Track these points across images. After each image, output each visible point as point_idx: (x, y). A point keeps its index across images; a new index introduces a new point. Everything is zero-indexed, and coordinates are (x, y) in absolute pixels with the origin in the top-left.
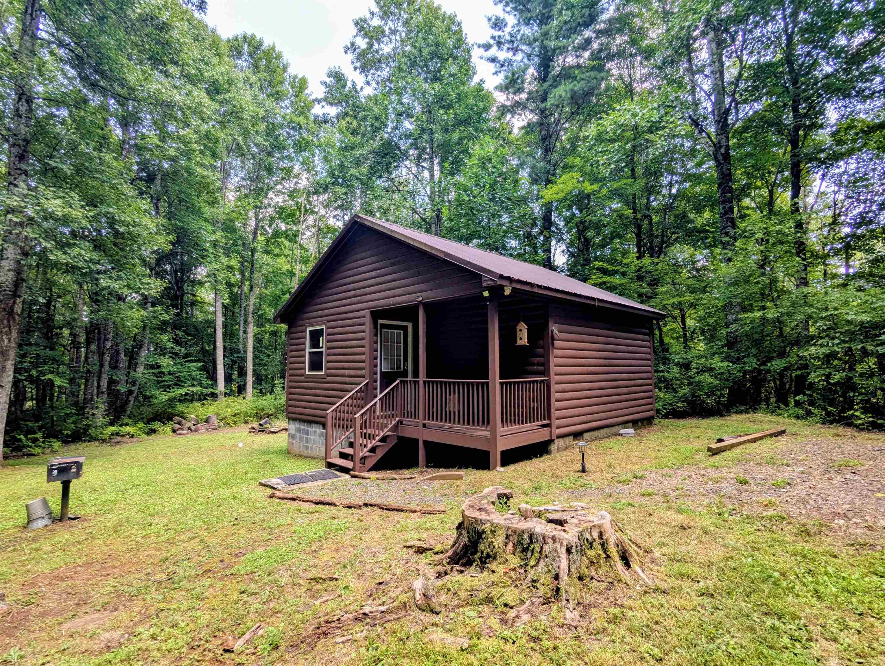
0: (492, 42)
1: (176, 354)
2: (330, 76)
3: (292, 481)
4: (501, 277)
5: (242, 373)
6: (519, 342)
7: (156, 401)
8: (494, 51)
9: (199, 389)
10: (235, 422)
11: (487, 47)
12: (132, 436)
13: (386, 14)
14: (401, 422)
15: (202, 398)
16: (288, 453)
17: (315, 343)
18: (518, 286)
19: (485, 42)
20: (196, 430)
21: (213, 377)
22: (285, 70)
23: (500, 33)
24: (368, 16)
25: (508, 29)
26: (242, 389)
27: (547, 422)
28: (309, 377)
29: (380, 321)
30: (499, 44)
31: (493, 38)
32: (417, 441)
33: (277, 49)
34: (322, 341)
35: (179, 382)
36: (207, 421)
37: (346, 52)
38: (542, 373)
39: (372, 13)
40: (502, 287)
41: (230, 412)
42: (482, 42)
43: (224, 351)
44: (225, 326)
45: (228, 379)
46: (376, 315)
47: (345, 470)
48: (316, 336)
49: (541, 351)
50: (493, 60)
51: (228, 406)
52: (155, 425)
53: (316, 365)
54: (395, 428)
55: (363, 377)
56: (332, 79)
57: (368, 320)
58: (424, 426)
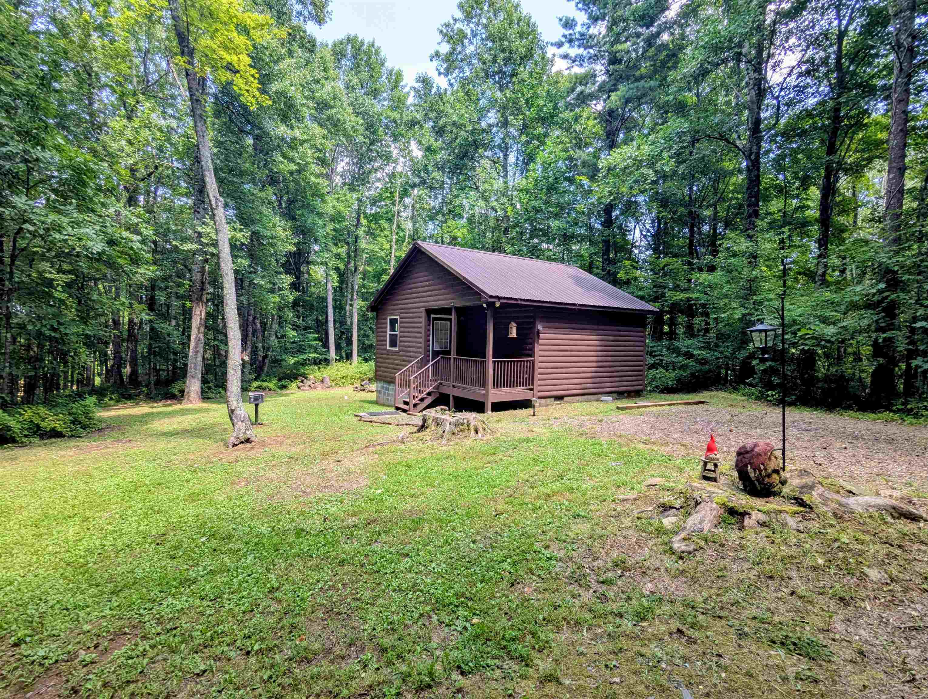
0: (563, 40)
1: (298, 326)
2: (418, 81)
3: (371, 414)
4: (491, 297)
5: (349, 342)
6: (510, 336)
7: (285, 364)
8: (566, 49)
9: (316, 355)
10: (343, 383)
11: (559, 45)
12: (270, 390)
13: (468, 17)
14: (441, 384)
15: (316, 362)
16: (376, 403)
17: (393, 329)
18: (505, 301)
19: (557, 40)
20: (315, 388)
21: (326, 345)
22: (382, 64)
23: (571, 32)
24: (452, 22)
25: (578, 28)
26: (349, 356)
27: (531, 387)
28: (388, 351)
29: (432, 316)
30: (570, 41)
31: (565, 36)
32: (449, 395)
33: (376, 45)
34: (397, 326)
35: (301, 350)
36: (322, 381)
37: (431, 60)
38: (530, 356)
39: (455, 20)
40: (494, 303)
41: (340, 374)
42: (555, 40)
43: (334, 324)
44: (335, 300)
45: (338, 347)
46: (429, 312)
47: (404, 411)
48: (393, 322)
49: (531, 341)
50: (565, 57)
51: (338, 370)
52: (284, 382)
53: (393, 343)
54: (437, 388)
55: (420, 353)
56: (420, 84)
57: (423, 314)
58: (453, 386)
